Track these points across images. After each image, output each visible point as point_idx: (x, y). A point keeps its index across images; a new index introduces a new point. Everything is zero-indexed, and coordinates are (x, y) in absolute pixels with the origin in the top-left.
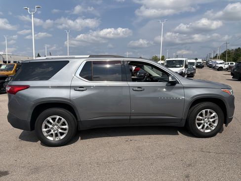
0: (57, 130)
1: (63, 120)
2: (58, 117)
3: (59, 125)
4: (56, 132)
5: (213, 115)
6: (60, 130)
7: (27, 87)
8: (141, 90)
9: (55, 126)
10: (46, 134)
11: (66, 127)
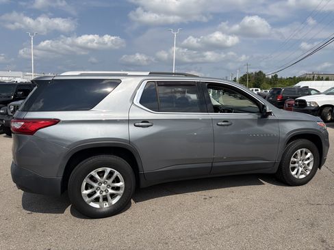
0: (106, 191)
1: (116, 173)
2: (108, 170)
3: (109, 182)
4: (104, 194)
5: (307, 156)
6: (111, 191)
7: (55, 122)
8: (228, 125)
9: (103, 185)
10: (87, 199)
11: (121, 184)
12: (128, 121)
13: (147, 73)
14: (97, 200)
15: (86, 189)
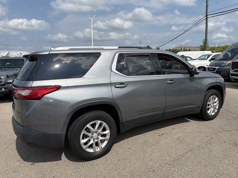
0: (97, 138)
1: (104, 124)
2: (99, 122)
3: (100, 131)
4: (96, 140)
5: (215, 101)
6: (101, 138)
7: (58, 88)
9: (95, 134)
10: (84, 147)
11: (107, 132)
12: (111, 84)
13: (117, 47)
14: (91, 146)
15: (83, 138)
